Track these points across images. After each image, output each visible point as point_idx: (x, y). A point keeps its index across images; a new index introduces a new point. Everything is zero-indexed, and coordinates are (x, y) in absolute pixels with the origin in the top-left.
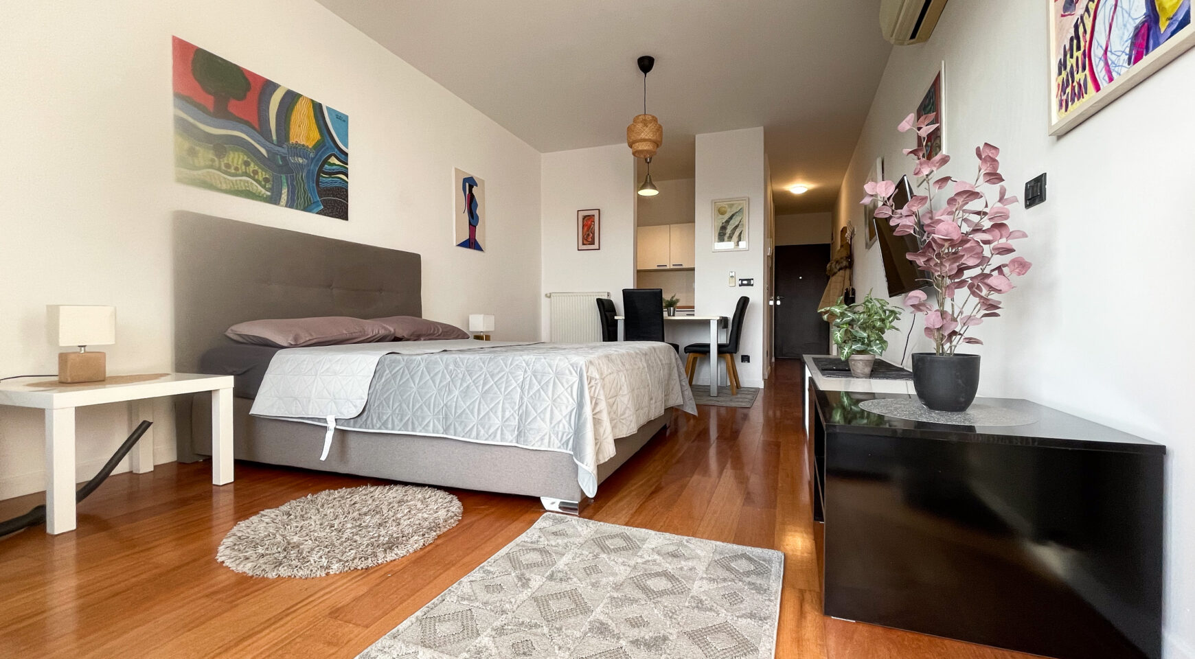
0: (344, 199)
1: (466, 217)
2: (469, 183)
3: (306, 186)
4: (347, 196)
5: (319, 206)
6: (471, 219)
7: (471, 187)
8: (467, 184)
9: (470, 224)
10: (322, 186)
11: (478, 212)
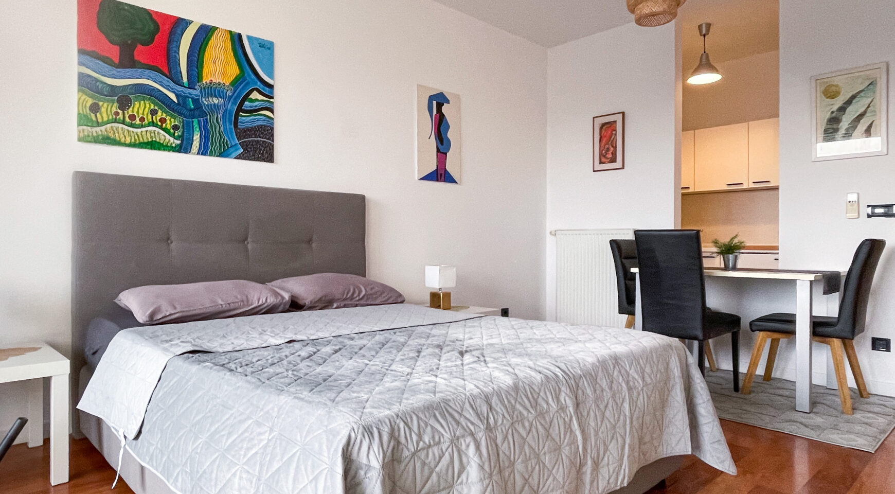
0: (269, 139)
1: (433, 143)
2: (438, 101)
3: (222, 129)
4: (273, 135)
5: (239, 149)
6: (440, 145)
7: (440, 106)
8: (435, 103)
9: (438, 150)
10: (240, 126)
11: (450, 135)
